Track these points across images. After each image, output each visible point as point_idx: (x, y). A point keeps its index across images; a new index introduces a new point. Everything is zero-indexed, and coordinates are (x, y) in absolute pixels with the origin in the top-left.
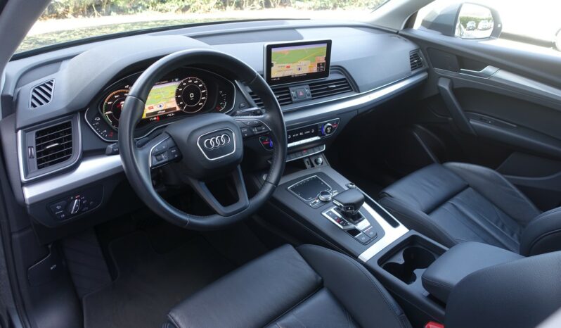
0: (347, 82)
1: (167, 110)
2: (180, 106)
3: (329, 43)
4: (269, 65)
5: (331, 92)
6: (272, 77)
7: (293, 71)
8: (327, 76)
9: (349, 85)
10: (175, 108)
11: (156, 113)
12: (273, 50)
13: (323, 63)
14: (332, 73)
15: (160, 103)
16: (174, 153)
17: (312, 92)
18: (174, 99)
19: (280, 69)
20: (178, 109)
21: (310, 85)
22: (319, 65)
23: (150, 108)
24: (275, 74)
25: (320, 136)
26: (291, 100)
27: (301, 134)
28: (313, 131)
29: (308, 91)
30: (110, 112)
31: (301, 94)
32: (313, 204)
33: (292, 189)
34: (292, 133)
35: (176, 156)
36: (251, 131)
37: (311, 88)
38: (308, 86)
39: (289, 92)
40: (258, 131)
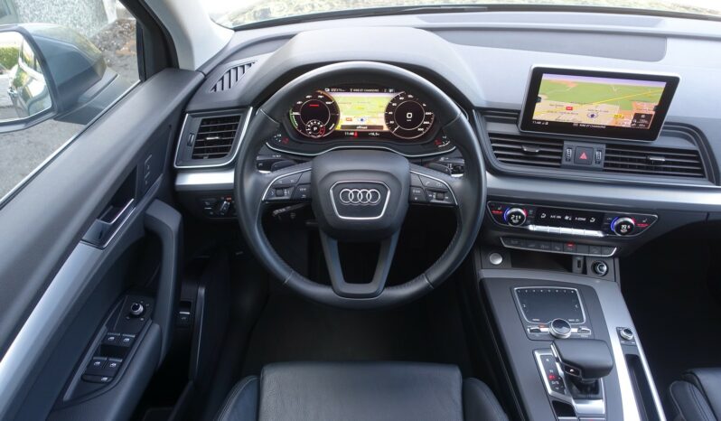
0: (698, 158)
1: (370, 127)
2: (389, 125)
3: (671, 84)
4: (532, 97)
5: (654, 169)
6: (535, 117)
7: (580, 116)
8: (654, 138)
9: (700, 165)
10: (382, 127)
11: (355, 127)
12: (545, 77)
13: (648, 117)
14: (663, 134)
15: (361, 117)
16: (303, 193)
17: (607, 158)
18: (383, 115)
19: (553, 109)
20: (386, 129)
21: (608, 145)
22: (637, 116)
23: (347, 120)
24: (542, 113)
25: (604, 232)
26: (560, 161)
27: (567, 218)
28: (593, 220)
29: (600, 155)
30: (297, 114)
31: (584, 156)
32: (532, 331)
33: (521, 293)
34: (549, 212)
35: (304, 196)
36: (427, 196)
37: (607, 152)
38: (604, 147)
39: (561, 148)
40: (437, 199)
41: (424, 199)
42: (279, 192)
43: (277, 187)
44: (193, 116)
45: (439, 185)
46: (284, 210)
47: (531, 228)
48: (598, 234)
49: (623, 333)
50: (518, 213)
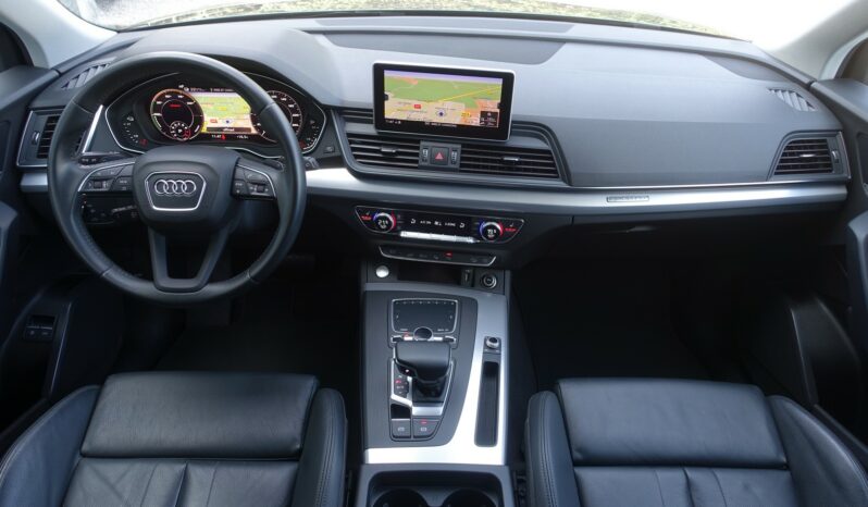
0: (551, 159)
1: (237, 129)
2: (257, 128)
3: (508, 80)
4: (380, 95)
5: (511, 169)
6: (386, 116)
7: (428, 114)
8: (505, 138)
9: (554, 165)
10: (249, 130)
11: (221, 129)
12: (387, 74)
13: (494, 115)
14: (512, 133)
15: (227, 118)
16: (123, 185)
17: (462, 159)
18: (248, 117)
19: (401, 106)
20: (254, 131)
21: (463, 146)
22: (484, 114)
23: (212, 121)
24: (393, 111)
25: (476, 238)
26: (417, 162)
27: (436, 223)
28: (462, 226)
29: (455, 155)
30: (158, 114)
31: (439, 157)
32: (394, 340)
33: (398, 304)
34: (419, 218)
35: (124, 189)
36: (247, 188)
37: (463, 152)
38: (459, 146)
39: (418, 148)
40: (258, 192)
41: (245, 192)
42: (97, 183)
43: (95, 180)
44: (38, 114)
45: (260, 178)
46: (124, 209)
47: (405, 234)
48: (470, 240)
49: (489, 343)
50: (386, 218)
